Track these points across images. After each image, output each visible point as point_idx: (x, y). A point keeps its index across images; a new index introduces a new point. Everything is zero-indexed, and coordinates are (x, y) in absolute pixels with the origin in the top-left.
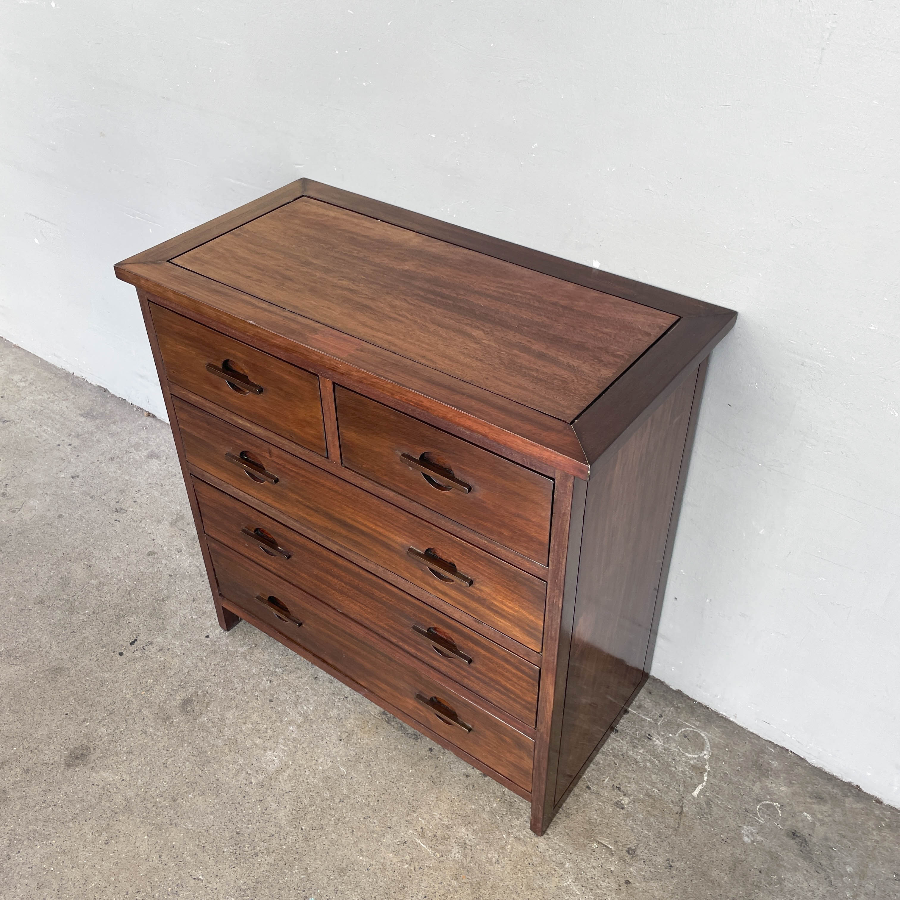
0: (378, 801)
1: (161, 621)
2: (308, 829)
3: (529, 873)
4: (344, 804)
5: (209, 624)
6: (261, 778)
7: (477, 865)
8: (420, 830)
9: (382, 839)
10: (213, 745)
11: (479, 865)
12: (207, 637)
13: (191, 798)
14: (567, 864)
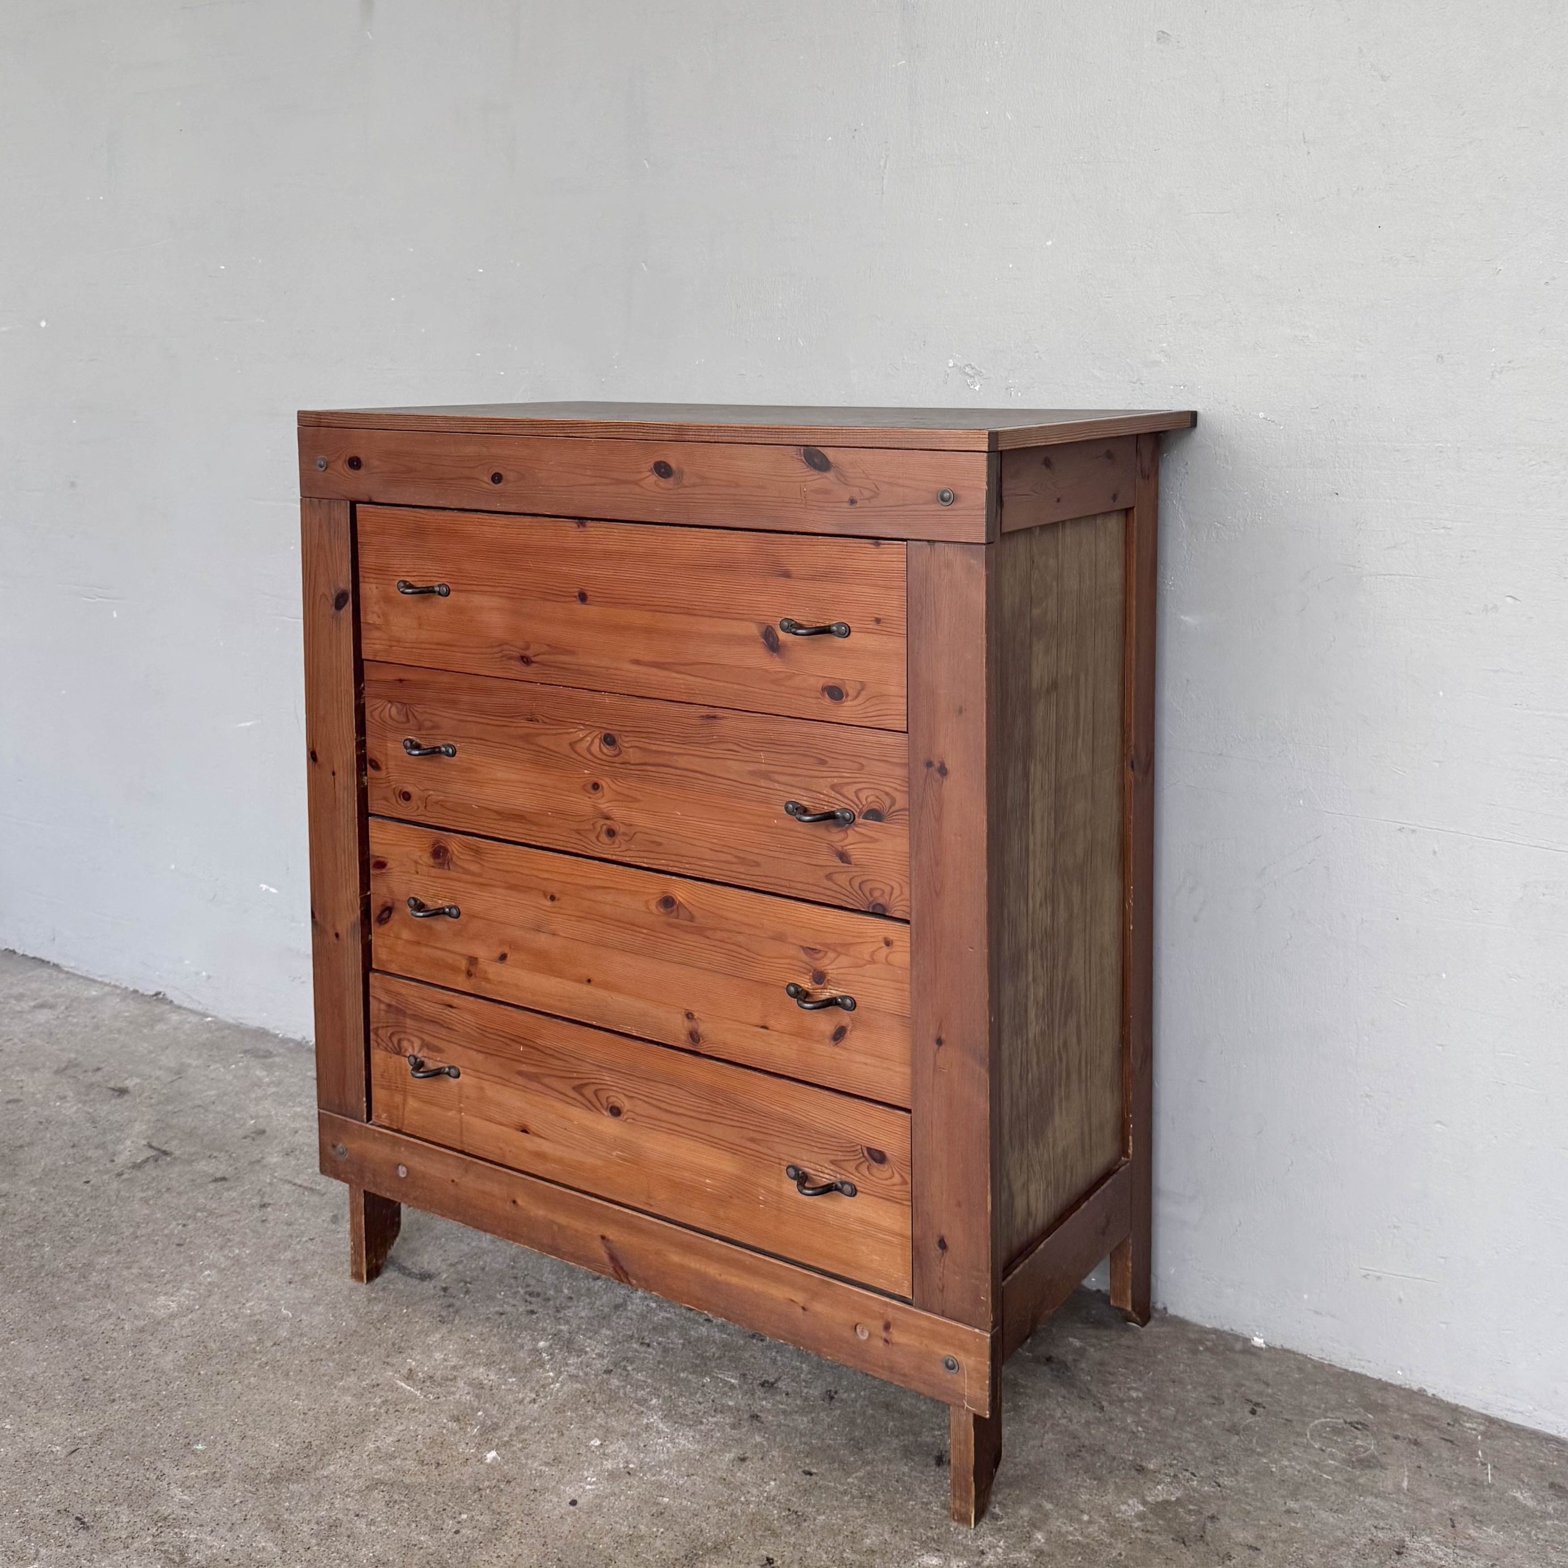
0: (341, 1343)
1: (9, 1168)
2: (209, 1373)
3: (586, 1412)
4: (279, 1348)
5: (93, 1169)
6: (142, 1323)
7: (497, 1406)
8: (405, 1371)
9: (336, 1383)
10: (68, 1290)
11: (501, 1405)
12: (87, 1182)
13: (13, 1345)
14: (654, 1401)
